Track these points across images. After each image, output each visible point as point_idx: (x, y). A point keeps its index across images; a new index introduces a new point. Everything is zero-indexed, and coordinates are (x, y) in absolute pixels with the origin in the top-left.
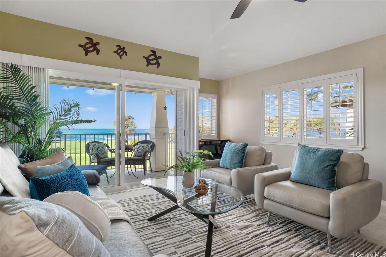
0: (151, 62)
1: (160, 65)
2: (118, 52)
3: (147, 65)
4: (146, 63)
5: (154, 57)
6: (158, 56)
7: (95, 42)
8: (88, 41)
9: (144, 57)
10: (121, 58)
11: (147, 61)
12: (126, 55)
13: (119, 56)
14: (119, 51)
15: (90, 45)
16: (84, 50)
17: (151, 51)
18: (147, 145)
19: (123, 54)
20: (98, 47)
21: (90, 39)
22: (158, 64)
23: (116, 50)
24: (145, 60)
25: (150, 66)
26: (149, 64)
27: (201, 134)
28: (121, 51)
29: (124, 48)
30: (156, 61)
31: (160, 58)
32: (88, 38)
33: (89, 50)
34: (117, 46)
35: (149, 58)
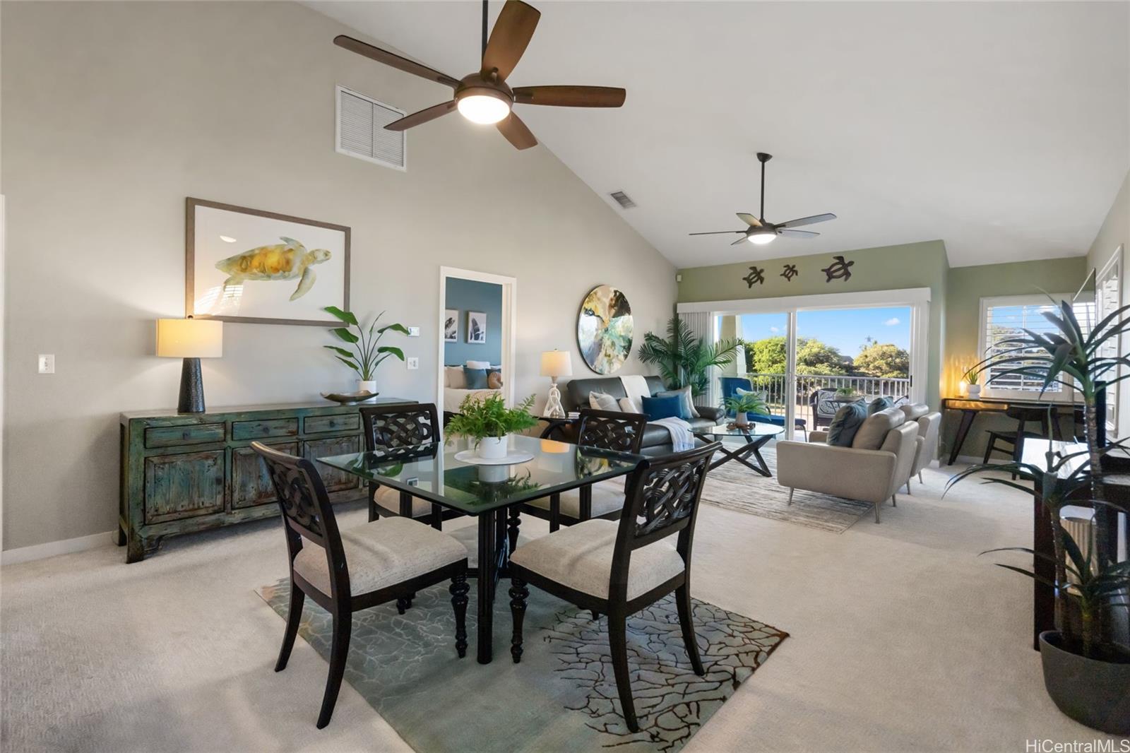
0: (834, 274)
1: (850, 274)
2: (787, 273)
3: (828, 281)
4: (827, 277)
5: (840, 266)
7: (758, 269)
8: (752, 271)
9: (823, 270)
10: (789, 280)
11: (827, 275)
12: (797, 275)
13: (786, 279)
14: (788, 271)
15: (754, 275)
16: (748, 282)
17: (834, 258)
19: (793, 274)
20: (762, 275)
21: (754, 268)
22: (847, 274)
23: (783, 273)
24: (825, 273)
25: (833, 280)
26: (830, 277)
27: (979, 386)
28: (790, 271)
29: (794, 266)
30: (843, 270)
31: (851, 263)
32: (751, 268)
33: (754, 280)
34: (785, 267)
35: (833, 269)
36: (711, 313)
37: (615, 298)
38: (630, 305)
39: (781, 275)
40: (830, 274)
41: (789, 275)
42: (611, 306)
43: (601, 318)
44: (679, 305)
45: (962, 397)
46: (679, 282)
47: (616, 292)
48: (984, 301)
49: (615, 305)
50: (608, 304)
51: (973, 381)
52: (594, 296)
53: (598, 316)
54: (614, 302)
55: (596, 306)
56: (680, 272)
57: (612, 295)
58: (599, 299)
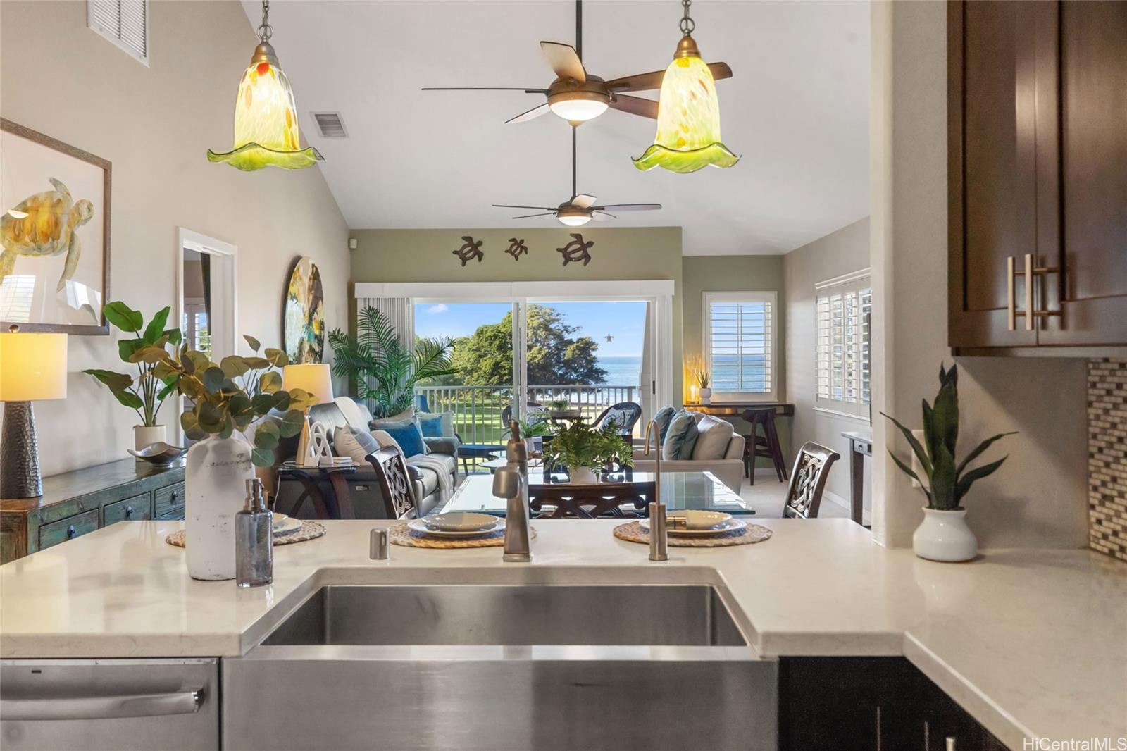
0: (572, 256)
1: (590, 258)
2: (513, 250)
3: (565, 264)
4: (563, 260)
6: (585, 242)
8: (466, 243)
9: (559, 250)
10: (517, 259)
11: (564, 256)
12: (526, 253)
14: (514, 248)
15: (470, 248)
16: (460, 258)
17: (572, 235)
18: (624, 413)
19: (521, 252)
20: (480, 249)
21: (468, 239)
22: (587, 258)
23: (508, 248)
24: (561, 254)
25: (570, 263)
26: (567, 259)
27: (710, 389)
28: (518, 247)
29: (522, 241)
30: (582, 252)
31: (590, 244)
32: (465, 238)
33: (468, 256)
34: (510, 240)
35: (569, 250)
36: (410, 299)
37: (312, 277)
38: (323, 290)
39: (506, 251)
40: (567, 256)
41: (516, 253)
42: (310, 290)
43: (302, 309)
44: (357, 285)
45: (693, 403)
46: (351, 250)
47: (313, 267)
48: (708, 296)
49: (312, 288)
50: (307, 286)
51: (705, 385)
52: (296, 273)
53: (300, 306)
54: (311, 283)
55: (298, 289)
56: (353, 234)
57: (310, 272)
58: (300, 279)
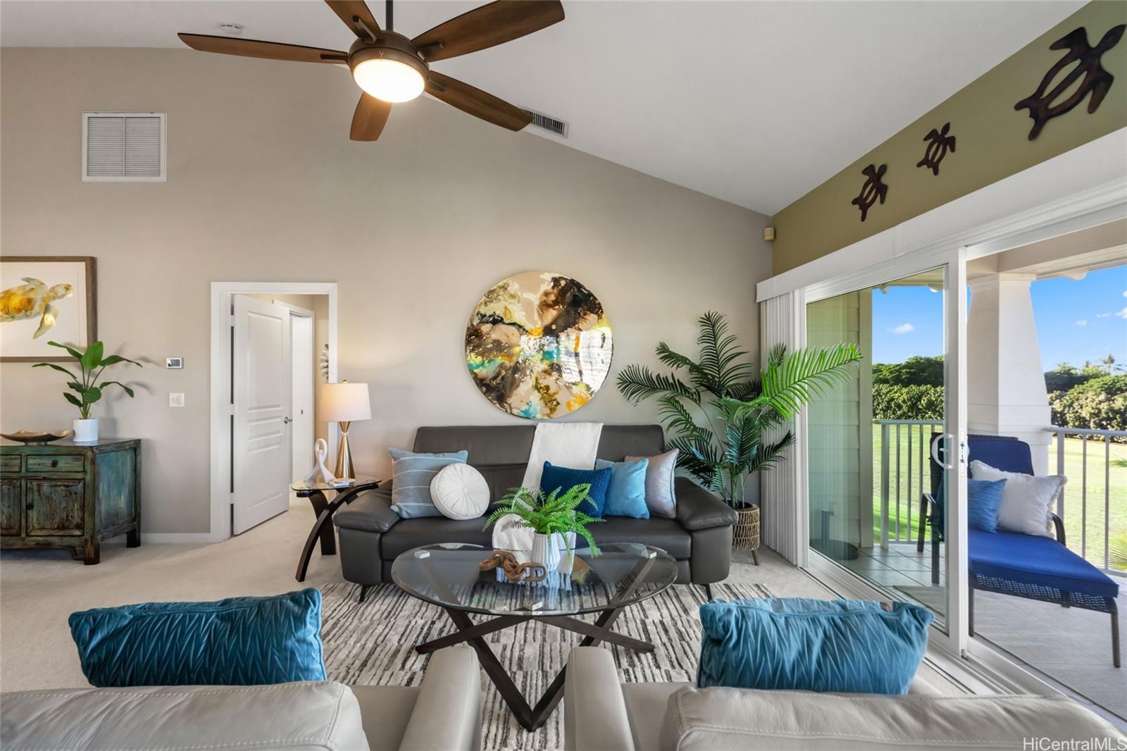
1: (1109, 81)
2: (931, 154)
3: (1036, 130)
5: (1072, 67)
9: (1019, 106)
10: (938, 170)
11: (1032, 113)
12: (952, 149)
14: (934, 149)
15: (870, 186)
16: (860, 207)
19: (944, 153)
21: (869, 170)
22: (1100, 83)
24: (1024, 114)
25: (1051, 122)
26: (1040, 122)
28: (939, 144)
29: (946, 128)
30: (1084, 76)
33: (869, 200)
34: (926, 139)
37: (555, 291)
38: (600, 300)
40: (1040, 109)
42: (545, 306)
43: (520, 327)
44: (758, 285)
47: (556, 281)
49: (556, 303)
50: (537, 302)
52: (501, 292)
53: (513, 324)
54: (552, 298)
55: (506, 308)
56: (771, 220)
57: (548, 286)
58: (513, 296)
